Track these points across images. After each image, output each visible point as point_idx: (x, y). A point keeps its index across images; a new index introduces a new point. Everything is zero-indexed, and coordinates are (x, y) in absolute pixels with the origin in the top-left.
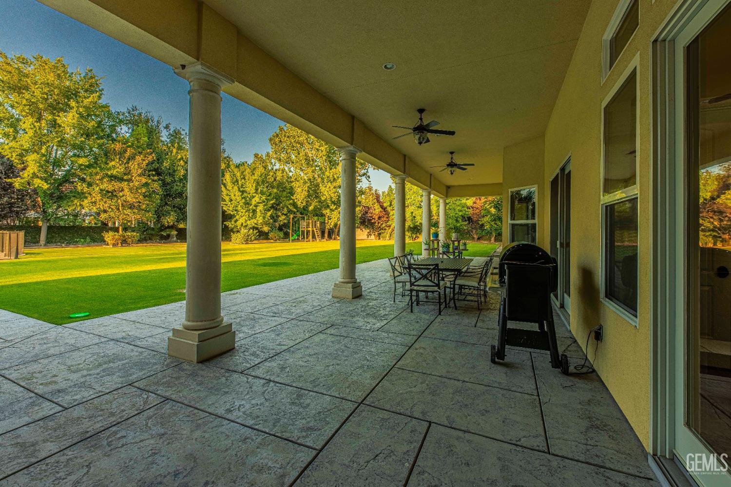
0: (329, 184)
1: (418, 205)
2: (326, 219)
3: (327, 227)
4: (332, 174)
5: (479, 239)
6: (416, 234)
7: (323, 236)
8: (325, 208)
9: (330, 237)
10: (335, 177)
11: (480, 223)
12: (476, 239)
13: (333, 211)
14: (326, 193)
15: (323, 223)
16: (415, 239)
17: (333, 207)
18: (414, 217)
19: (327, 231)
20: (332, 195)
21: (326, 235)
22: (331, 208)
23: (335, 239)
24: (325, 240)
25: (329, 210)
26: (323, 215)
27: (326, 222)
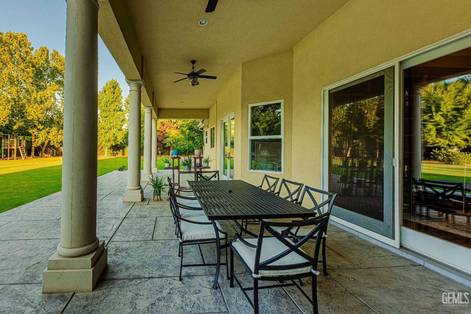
0: (36, 104)
1: (119, 128)
2: (33, 138)
3: (34, 145)
4: (39, 96)
5: (161, 154)
6: (116, 151)
7: (29, 154)
8: (31, 127)
9: (37, 154)
10: (43, 99)
11: (164, 143)
12: (160, 154)
13: (41, 130)
14: (33, 113)
15: (29, 143)
16: (115, 155)
17: (41, 127)
18: (116, 138)
19: (33, 149)
20: (40, 116)
21: (33, 153)
22: (38, 128)
23: (42, 156)
24: (31, 157)
25: (36, 130)
26: (29, 134)
27: (33, 140)
